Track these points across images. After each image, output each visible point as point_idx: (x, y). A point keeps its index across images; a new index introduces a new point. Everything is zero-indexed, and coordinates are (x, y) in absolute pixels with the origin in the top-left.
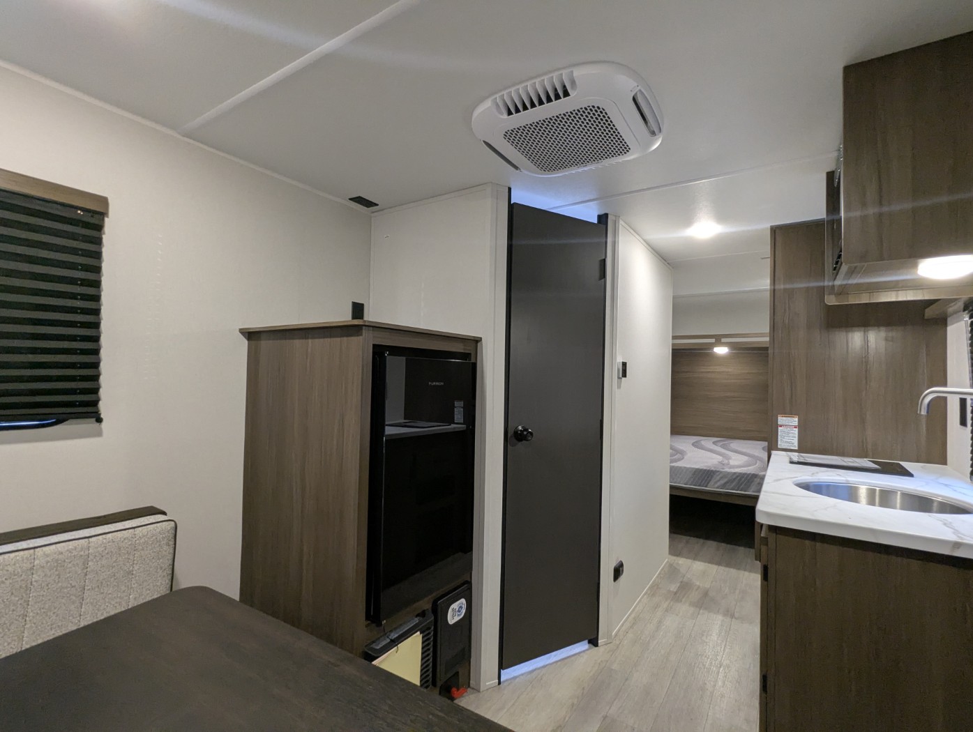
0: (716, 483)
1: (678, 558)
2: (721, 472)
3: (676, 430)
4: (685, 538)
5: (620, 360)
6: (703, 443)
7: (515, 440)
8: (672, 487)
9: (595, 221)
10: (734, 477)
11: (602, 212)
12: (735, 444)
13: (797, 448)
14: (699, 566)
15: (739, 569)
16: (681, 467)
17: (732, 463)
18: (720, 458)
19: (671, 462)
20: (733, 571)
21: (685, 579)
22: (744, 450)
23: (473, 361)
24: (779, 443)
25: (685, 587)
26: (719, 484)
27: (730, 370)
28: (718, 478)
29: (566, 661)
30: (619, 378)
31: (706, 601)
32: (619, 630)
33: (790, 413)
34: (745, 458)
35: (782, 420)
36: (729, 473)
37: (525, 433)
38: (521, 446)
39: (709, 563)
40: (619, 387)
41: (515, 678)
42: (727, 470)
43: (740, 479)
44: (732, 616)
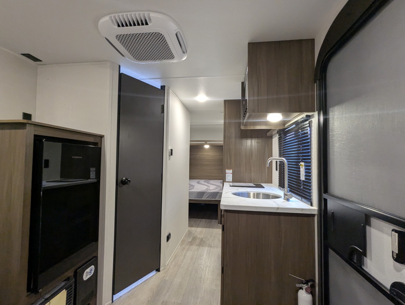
0: (205, 197)
1: (192, 228)
2: (207, 192)
3: (191, 177)
4: (194, 219)
5: (170, 148)
6: (200, 182)
7: (121, 185)
8: (189, 200)
9: (160, 88)
10: (211, 193)
11: (162, 85)
12: (212, 182)
13: (232, 181)
14: (199, 230)
15: (213, 228)
16: (193, 192)
17: (211, 188)
18: (206, 187)
19: (189, 190)
20: (211, 229)
21: (194, 236)
22: (214, 184)
23: (99, 146)
24: (226, 179)
25: (194, 239)
26: (206, 197)
27: (210, 154)
28: (206, 195)
29: (146, 282)
30: (169, 156)
31: (202, 243)
32: (169, 262)
33: (229, 169)
34: (215, 186)
35: (227, 171)
36: (210, 192)
37: (127, 181)
38: (125, 187)
39: (203, 228)
40: (169, 159)
41: (121, 297)
42: (209, 191)
43: (213, 195)
44: (211, 247)
